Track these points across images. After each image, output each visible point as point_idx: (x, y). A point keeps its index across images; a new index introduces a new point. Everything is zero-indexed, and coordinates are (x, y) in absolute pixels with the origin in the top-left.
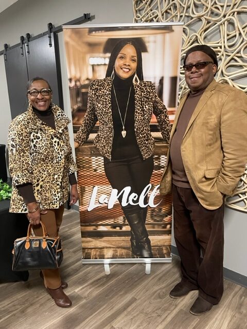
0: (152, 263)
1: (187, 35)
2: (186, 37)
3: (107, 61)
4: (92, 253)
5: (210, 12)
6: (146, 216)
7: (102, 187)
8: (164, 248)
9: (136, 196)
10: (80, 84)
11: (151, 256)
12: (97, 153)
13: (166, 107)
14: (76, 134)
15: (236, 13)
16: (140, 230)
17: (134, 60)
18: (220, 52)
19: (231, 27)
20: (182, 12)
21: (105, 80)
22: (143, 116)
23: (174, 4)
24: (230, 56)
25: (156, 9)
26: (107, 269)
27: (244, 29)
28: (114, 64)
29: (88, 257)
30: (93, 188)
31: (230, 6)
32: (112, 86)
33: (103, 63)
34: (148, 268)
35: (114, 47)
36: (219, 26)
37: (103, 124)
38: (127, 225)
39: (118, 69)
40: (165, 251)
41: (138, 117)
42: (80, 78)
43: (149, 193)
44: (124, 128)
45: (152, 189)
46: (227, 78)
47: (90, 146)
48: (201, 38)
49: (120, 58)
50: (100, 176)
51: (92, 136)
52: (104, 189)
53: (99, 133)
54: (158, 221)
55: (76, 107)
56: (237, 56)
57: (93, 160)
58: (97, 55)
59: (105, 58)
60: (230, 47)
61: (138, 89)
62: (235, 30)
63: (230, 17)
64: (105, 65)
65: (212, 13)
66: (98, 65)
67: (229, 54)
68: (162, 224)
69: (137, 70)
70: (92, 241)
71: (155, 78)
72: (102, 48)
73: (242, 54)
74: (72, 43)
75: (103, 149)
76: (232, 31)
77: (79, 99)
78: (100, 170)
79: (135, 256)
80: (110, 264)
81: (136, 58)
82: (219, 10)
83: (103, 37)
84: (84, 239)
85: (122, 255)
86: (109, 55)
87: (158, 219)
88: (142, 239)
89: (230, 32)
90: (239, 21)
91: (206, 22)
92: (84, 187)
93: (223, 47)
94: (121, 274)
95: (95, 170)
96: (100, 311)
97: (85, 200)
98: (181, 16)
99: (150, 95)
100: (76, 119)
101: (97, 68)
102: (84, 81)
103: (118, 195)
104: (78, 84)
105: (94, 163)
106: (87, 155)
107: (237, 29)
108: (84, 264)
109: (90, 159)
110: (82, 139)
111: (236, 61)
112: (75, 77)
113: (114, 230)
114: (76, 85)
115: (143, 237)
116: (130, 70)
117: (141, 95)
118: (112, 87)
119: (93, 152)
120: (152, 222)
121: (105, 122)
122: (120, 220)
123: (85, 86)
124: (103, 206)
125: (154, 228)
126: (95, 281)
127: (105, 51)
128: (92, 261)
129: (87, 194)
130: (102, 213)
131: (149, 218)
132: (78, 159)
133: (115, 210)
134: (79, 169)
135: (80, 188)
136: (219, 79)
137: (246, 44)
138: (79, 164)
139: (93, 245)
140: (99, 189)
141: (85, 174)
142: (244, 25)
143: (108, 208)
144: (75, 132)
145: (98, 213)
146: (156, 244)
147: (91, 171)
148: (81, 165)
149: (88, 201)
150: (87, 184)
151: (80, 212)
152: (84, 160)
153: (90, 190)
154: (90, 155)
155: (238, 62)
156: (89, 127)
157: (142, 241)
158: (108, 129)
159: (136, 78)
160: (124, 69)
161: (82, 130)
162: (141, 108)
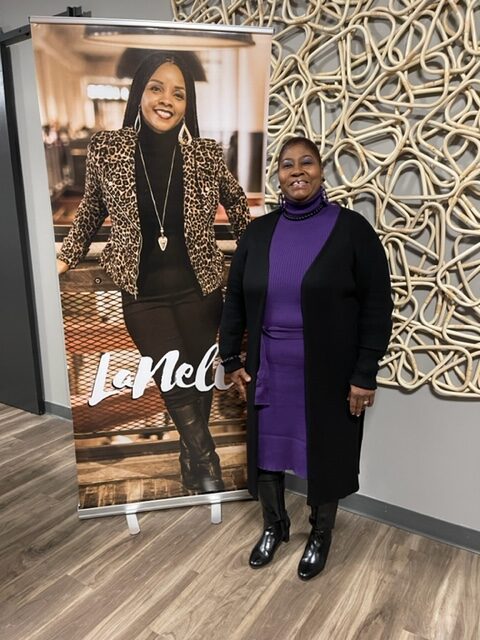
0: (222, 503)
1: (277, 58)
2: (277, 63)
3: (125, 94)
4: (100, 494)
5: (319, 16)
6: (210, 407)
7: (118, 355)
9: (189, 370)
11: (220, 488)
12: (108, 282)
14: (61, 244)
15: (366, 19)
16: (199, 437)
17: (180, 96)
18: (339, 91)
19: (357, 45)
20: (268, 14)
21: (121, 132)
24: (356, 99)
25: (217, 5)
26: (134, 524)
27: (381, 50)
28: (140, 102)
29: (91, 502)
30: (100, 357)
31: (355, 6)
32: (137, 146)
33: (117, 98)
34: (216, 511)
35: (138, 67)
36: (336, 42)
37: (120, 223)
38: (172, 429)
39: (147, 111)
41: (191, 210)
42: (68, 125)
43: (216, 363)
44: (162, 231)
46: (352, 140)
47: (92, 268)
48: (304, 64)
49: (152, 89)
50: (115, 331)
51: (97, 248)
52: (124, 357)
53: (112, 242)
54: (234, 417)
55: (59, 186)
56: (371, 102)
57: (100, 298)
58: (103, 79)
59: (120, 87)
60: (357, 82)
61: (190, 153)
62: (364, 50)
63: (357, 26)
64: (121, 101)
65: (323, 17)
66: (106, 101)
67: (356, 96)
68: (242, 422)
69: (186, 116)
71: (221, 133)
72: (113, 67)
73: (378, 96)
74: (49, 51)
75: (119, 275)
76: (360, 53)
77: (67, 170)
78: (115, 319)
79: (190, 492)
80: (139, 514)
81: (184, 92)
82: (336, 12)
83: (116, 45)
84: (82, 466)
85: (163, 492)
86: (128, 81)
87: (233, 413)
88: (203, 455)
89: (355, 54)
90: (372, 34)
91: (313, 34)
92: (81, 355)
93: (344, 82)
94: (163, 529)
95: (104, 319)
96: (125, 607)
97: (82, 382)
98: (266, 22)
99: (212, 167)
100: (61, 212)
101: (103, 107)
102: (77, 132)
103: (152, 370)
104: (64, 137)
105: (100, 303)
106: (85, 288)
107: (368, 49)
108: (83, 520)
109: (92, 296)
110: (75, 254)
111: (367, 109)
112: (57, 123)
113: (147, 441)
114: (59, 139)
115: (204, 451)
117: (196, 165)
118: (137, 148)
119: (98, 281)
120: (221, 418)
121: (124, 219)
122: (159, 420)
123: (80, 144)
124: (121, 393)
125: (225, 431)
126: (108, 550)
127: (121, 74)
128: (100, 511)
129: (87, 370)
130: (120, 409)
131: (216, 412)
132: (67, 296)
133: (147, 401)
134: (68, 318)
135: (72, 357)
136: (338, 142)
137: (386, 78)
138: (68, 307)
139: (102, 476)
140: (112, 358)
141: (83, 329)
142: (381, 43)
143: (134, 397)
144: (59, 239)
145: (111, 408)
146: (231, 463)
147: (95, 320)
148: (73, 310)
149: (89, 384)
150: (88, 349)
151: (73, 409)
152: (80, 299)
153: (93, 362)
154: (93, 287)
155: (371, 111)
156: (89, 229)
157: (203, 459)
158: (129, 233)
159: (185, 132)
160: (160, 112)
161: (74, 234)
162: (195, 191)
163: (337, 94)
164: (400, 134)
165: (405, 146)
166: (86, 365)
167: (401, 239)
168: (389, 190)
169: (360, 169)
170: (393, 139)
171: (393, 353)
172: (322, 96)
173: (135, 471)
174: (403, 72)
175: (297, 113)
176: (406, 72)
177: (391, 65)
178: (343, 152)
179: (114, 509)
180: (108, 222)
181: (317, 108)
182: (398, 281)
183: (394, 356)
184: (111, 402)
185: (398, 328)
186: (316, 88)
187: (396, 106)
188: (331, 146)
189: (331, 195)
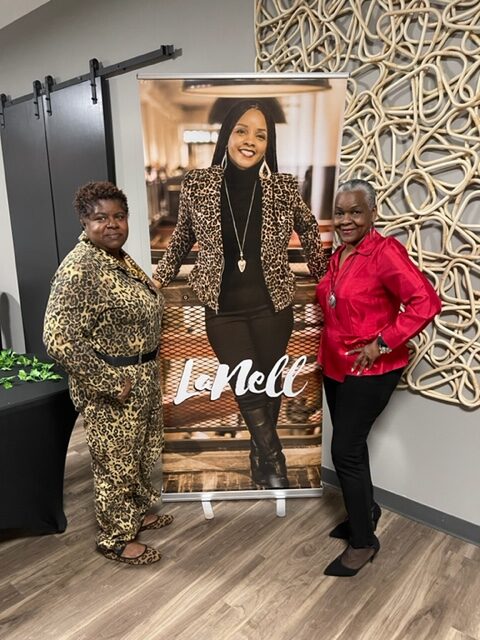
0: (287, 499)
1: (352, 94)
2: (352, 98)
3: (215, 138)
4: (180, 482)
5: (393, 54)
6: (278, 412)
7: (200, 361)
8: (309, 471)
9: (260, 377)
10: (167, 177)
11: (285, 485)
12: (194, 299)
13: (316, 218)
15: (439, 58)
16: (267, 437)
17: (262, 137)
18: (410, 124)
19: (430, 81)
20: (345, 52)
21: (210, 170)
22: (276, 235)
23: (330, 36)
24: (427, 132)
25: (297, 44)
26: (208, 510)
27: (452, 87)
28: (227, 143)
29: (172, 488)
30: (185, 362)
31: (429, 45)
32: (223, 182)
33: (208, 141)
34: (281, 506)
35: (227, 114)
36: (409, 79)
37: (206, 249)
38: (244, 429)
39: (233, 151)
40: (310, 477)
41: (267, 236)
42: (166, 166)
43: (285, 372)
44: (242, 255)
45: (290, 365)
46: (422, 171)
47: (181, 287)
48: (378, 99)
49: (238, 132)
50: (198, 340)
51: (186, 270)
52: (205, 364)
53: (198, 265)
54: (299, 422)
55: (157, 217)
56: (440, 134)
57: (187, 312)
58: (197, 126)
59: (211, 132)
60: (427, 116)
61: (269, 186)
62: (436, 86)
63: (429, 65)
64: (211, 143)
65: (398, 55)
66: (199, 144)
67: (427, 129)
68: (307, 427)
69: (266, 154)
70: (180, 460)
71: (298, 168)
72: (206, 115)
73: (448, 129)
74: (153, 104)
75: (204, 293)
76: (431, 90)
77: (164, 204)
78: (199, 330)
79: (258, 486)
80: (213, 502)
81: (266, 133)
82: (409, 51)
83: (209, 96)
84: (166, 456)
85: (235, 484)
86: (218, 126)
87: (300, 419)
88: (271, 454)
89: (427, 90)
90: (444, 72)
91: (387, 71)
92: (169, 361)
93: (415, 116)
95: (190, 331)
97: (169, 384)
98: (343, 59)
99: (288, 198)
100: (158, 238)
101: (196, 149)
102: (173, 171)
103: (228, 375)
104: (163, 176)
105: (187, 317)
106: (175, 303)
107: (440, 86)
108: (166, 503)
109: (180, 310)
110: (168, 274)
111: (438, 141)
112: (158, 164)
113: (222, 438)
114: (158, 177)
115: (271, 450)
116: (254, 153)
117: (274, 196)
119: (186, 298)
120: (289, 423)
121: (209, 245)
122: (233, 420)
123: (175, 181)
124: (201, 395)
125: (292, 434)
126: (187, 531)
127: (212, 120)
128: (179, 496)
129: (174, 373)
130: (200, 408)
131: (284, 416)
133: (222, 403)
135: (162, 362)
136: (408, 173)
137: (457, 113)
139: (182, 466)
140: (195, 364)
141: (171, 338)
142: (453, 80)
143: (212, 399)
144: (154, 261)
145: (193, 408)
146: (295, 464)
147: (182, 331)
149: (174, 386)
150: (175, 355)
152: (170, 312)
153: (179, 367)
154: (181, 302)
155: (442, 144)
156: (180, 253)
157: (270, 457)
158: (213, 257)
159: (265, 168)
160: (244, 152)
161: (168, 257)
162: (272, 220)
163: (408, 127)
164: (469, 166)
165: (474, 177)
166: (173, 369)
167: (467, 265)
168: (456, 219)
169: (429, 198)
170: (462, 169)
171: (455, 372)
172: (393, 128)
173: (210, 464)
174: (474, 108)
175: (369, 144)
176: (476, 108)
177: (462, 102)
178: (412, 182)
179: (191, 496)
180: (196, 247)
181: (389, 139)
182: (463, 304)
183: (456, 374)
184: (193, 402)
185: (461, 348)
186: (388, 122)
187: (466, 140)
188: (401, 175)
189: (398, 221)
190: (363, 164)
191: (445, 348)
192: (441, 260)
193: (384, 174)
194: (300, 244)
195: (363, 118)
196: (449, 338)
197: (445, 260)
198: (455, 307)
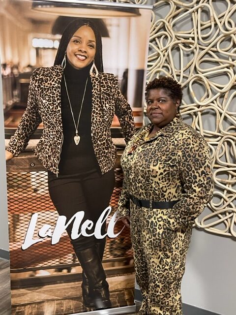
3: (57, 45)
4: (26, 312)
6: (104, 250)
7: (43, 214)
8: (126, 293)
9: (90, 224)
10: (19, 72)
12: (39, 166)
13: (131, 106)
16: (95, 270)
17: (92, 46)
18: (192, 44)
19: (205, 15)
21: (53, 69)
22: (102, 118)
24: (203, 49)
27: (220, 20)
28: (66, 50)
30: (31, 216)
33: (51, 47)
35: (66, 28)
36: (191, 14)
37: (49, 127)
38: (78, 265)
39: (70, 55)
40: (127, 297)
41: (96, 118)
42: (19, 64)
43: (109, 219)
44: (77, 132)
45: (112, 214)
46: (201, 75)
47: (29, 156)
48: (170, 25)
49: (74, 41)
50: (42, 198)
51: (33, 143)
52: (48, 216)
53: (43, 139)
54: (119, 256)
55: (10, 103)
56: (214, 52)
57: (33, 176)
58: (43, 35)
59: (54, 40)
60: (204, 39)
61: (97, 82)
62: (209, 19)
63: (204, 4)
64: (54, 49)
66: (44, 49)
67: (203, 47)
68: (124, 260)
69: (95, 59)
70: (26, 294)
71: (118, 70)
72: (50, 28)
73: (218, 48)
74: (8, 16)
75: (47, 161)
76: (206, 21)
77: (16, 93)
78: (43, 190)
79: (88, 308)
81: (94, 44)
83: (51, 14)
84: (15, 292)
86: (59, 37)
87: (119, 254)
88: (98, 283)
89: (203, 21)
90: (215, 9)
91: (175, 7)
92: (18, 215)
93: (196, 39)
95: (36, 191)
97: (18, 233)
99: (111, 91)
100: (11, 119)
101: (42, 52)
102: (24, 68)
103: (65, 225)
104: (15, 71)
105: (33, 180)
106: (24, 170)
107: (212, 19)
109: (28, 175)
110: (18, 147)
111: (211, 56)
112: (11, 62)
113: (60, 274)
114: (12, 72)
115: (98, 280)
116: (86, 58)
117: (100, 90)
118: (62, 79)
119: (32, 165)
120: (111, 257)
121: (52, 124)
122: (69, 259)
123: (26, 76)
124: (44, 241)
125: (113, 266)
127: (55, 31)
129: (22, 225)
130: (43, 252)
131: (108, 253)
132: (10, 175)
133: (61, 246)
134: (11, 190)
135: (12, 217)
136: (192, 77)
137: (224, 38)
138: (11, 183)
139: (28, 299)
140: (39, 217)
141: (21, 197)
142: (220, 15)
143: (52, 244)
144: (7, 137)
145: (37, 251)
146: (116, 288)
147: (29, 191)
148: (15, 184)
149: (22, 235)
150: (23, 211)
151: (10, 252)
152: (20, 177)
153: (26, 219)
154: (29, 169)
155: (214, 58)
156: (28, 130)
157: (97, 285)
158: (55, 133)
159: (94, 68)
160: (78, 56)
161: (18, 134)
162: (99, 107)
163: (191, 46)
164: (232, 74)
166: (22, 221)
167: (233, 140)
168: (225, 109)
169: (206, 93)
170: (228, 75)
171: (227, 214)
172: (181, 46)
173: (51, 295)
174: (235, 35)
175: (164, 56)
177: (227, 30)
178: (194, 82)
180: (41, 126)
181: (177, 53)
182: (231, 167)
183: (228, 216)
184: (36, 246)
185: (231, 197)
186: (177, 41)
187: (229, 56)
188: (187, 78)
189: (186, 109)
190: (160, 69)
191: (221, 197)
192: (215, 137)
193: (175, 76)
194: (119, 124)
195: (159, 37)
196: (222, 190)
197: (218, 136)
198: (226, 169)
